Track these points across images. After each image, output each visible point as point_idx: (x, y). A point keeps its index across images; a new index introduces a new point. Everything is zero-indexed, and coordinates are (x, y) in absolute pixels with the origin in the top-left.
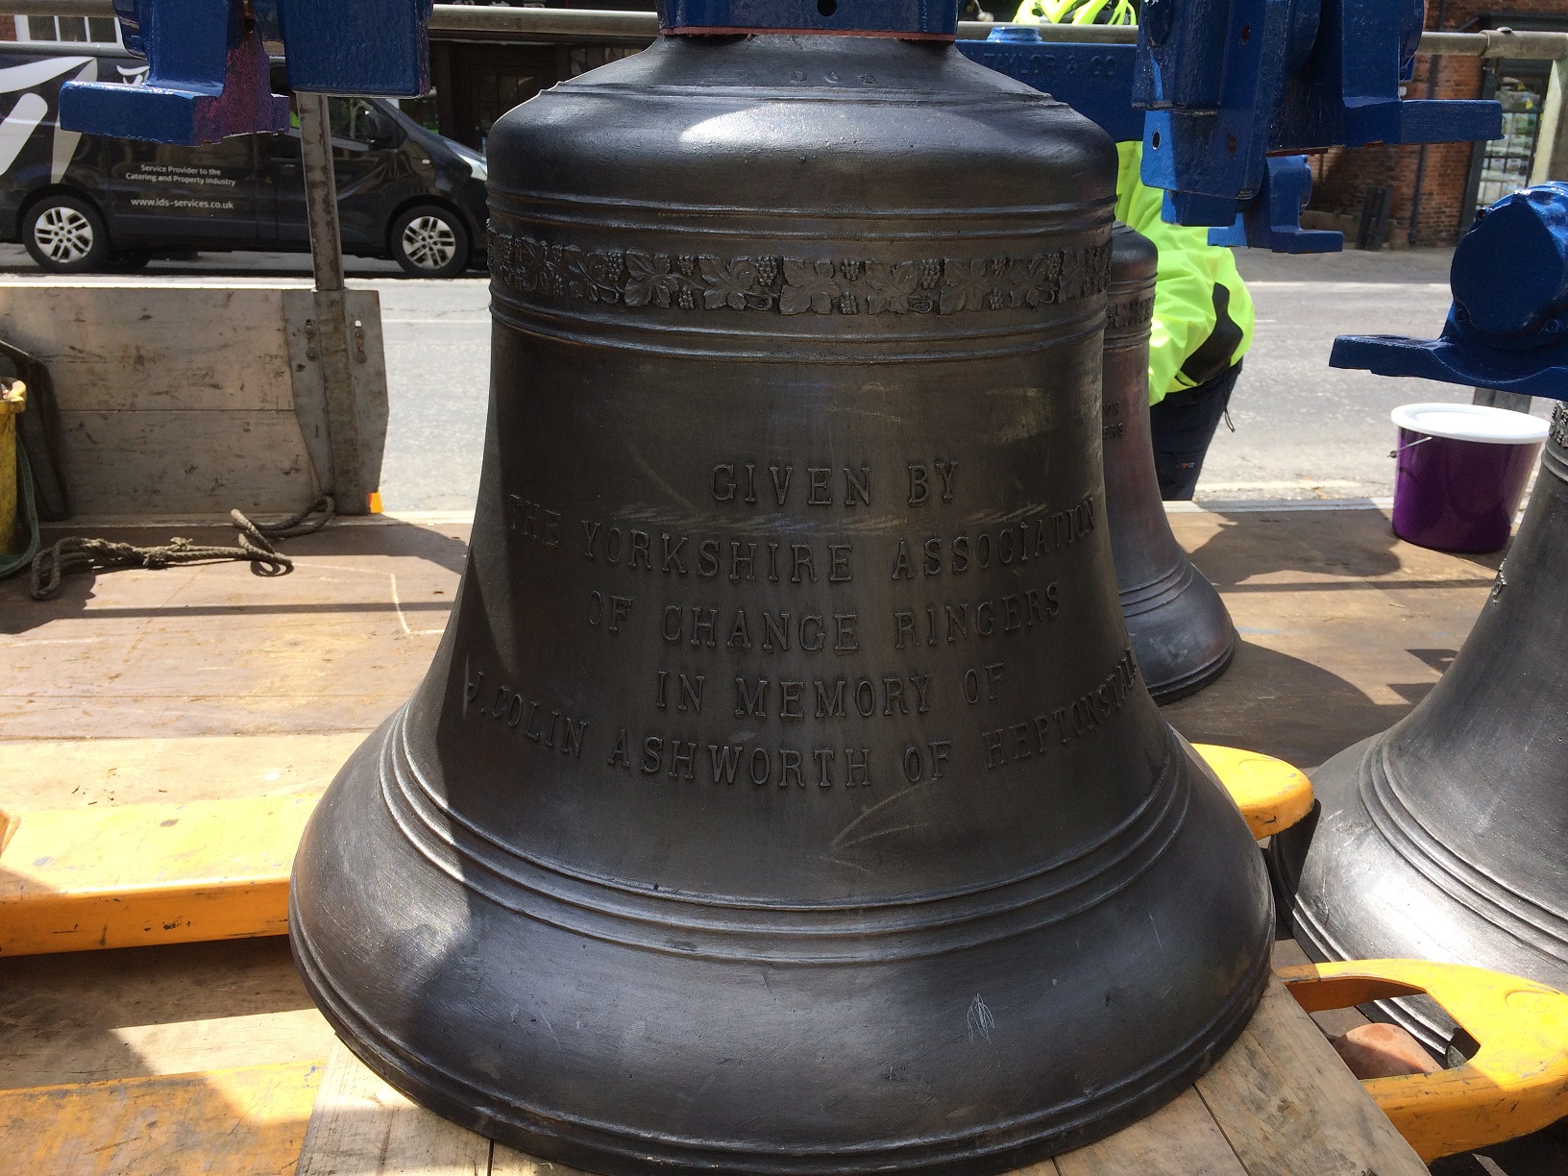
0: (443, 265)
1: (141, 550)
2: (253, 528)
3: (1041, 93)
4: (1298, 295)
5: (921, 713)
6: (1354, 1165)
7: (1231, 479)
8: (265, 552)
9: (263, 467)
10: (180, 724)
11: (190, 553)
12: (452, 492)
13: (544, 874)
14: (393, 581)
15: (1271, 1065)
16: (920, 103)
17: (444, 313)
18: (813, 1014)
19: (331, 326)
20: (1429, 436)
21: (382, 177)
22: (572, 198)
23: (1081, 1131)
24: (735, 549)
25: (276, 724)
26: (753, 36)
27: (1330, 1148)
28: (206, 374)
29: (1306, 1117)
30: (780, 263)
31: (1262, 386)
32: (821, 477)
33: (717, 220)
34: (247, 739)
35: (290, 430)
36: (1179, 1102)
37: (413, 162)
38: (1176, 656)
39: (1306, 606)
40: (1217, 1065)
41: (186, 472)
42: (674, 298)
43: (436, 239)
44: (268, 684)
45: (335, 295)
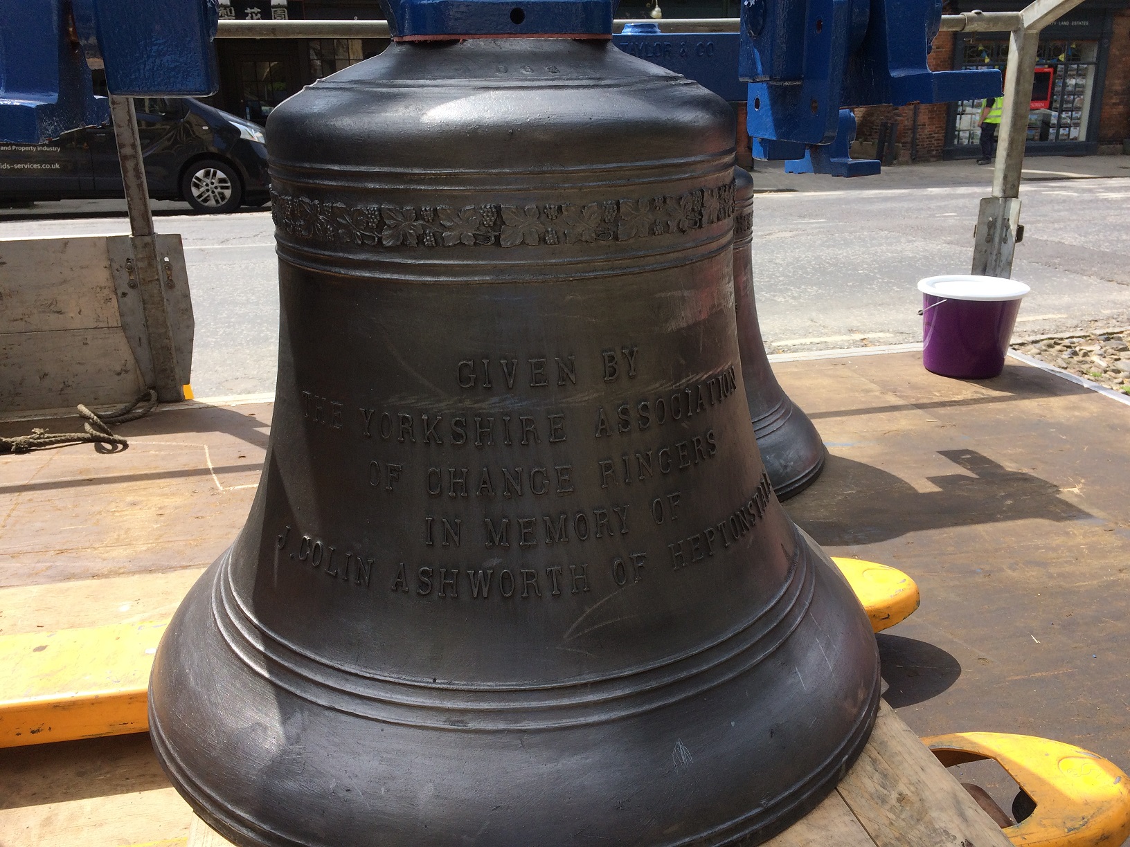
0: (224, 203)
1: (9, 440)
2: (95, 417)
3: (677, 74)
4: (839, 201)
5: (623, 534)
6: (955, 838)
7: (805, 336)
8: (105, 435)
9: (100, 370)
10: (49, 573)
11: (47, 440)
12: (244, 376)
13: (348, 677)
14: (207, 451)
15: (889, 768)
16: (594, 86)
17: (227, 240)
18: (560, 766)
19: (146, 263)
20: (945, 298)
21: (172, 140)
22: (336, 168)
23: (760, 832)
24: (478, 423)
25: (124, 567)
26: (464, 40)
27: (937, 827)
28: (51, 304)
29: (918, 805)
30: (499, 209)
31: (820, 268)
32: (539, 366)
33: (450, 180)
34: (103, 580)
35: (119, 341)
36: (827, 802)
37: (195, 128)
38: (786, 467)
39: (870, 424)
40: (850, 772)
41: (40, 377)
42: (420, 239)
43: (216, 184)
44: (116, 537)
45: (148, 239)
